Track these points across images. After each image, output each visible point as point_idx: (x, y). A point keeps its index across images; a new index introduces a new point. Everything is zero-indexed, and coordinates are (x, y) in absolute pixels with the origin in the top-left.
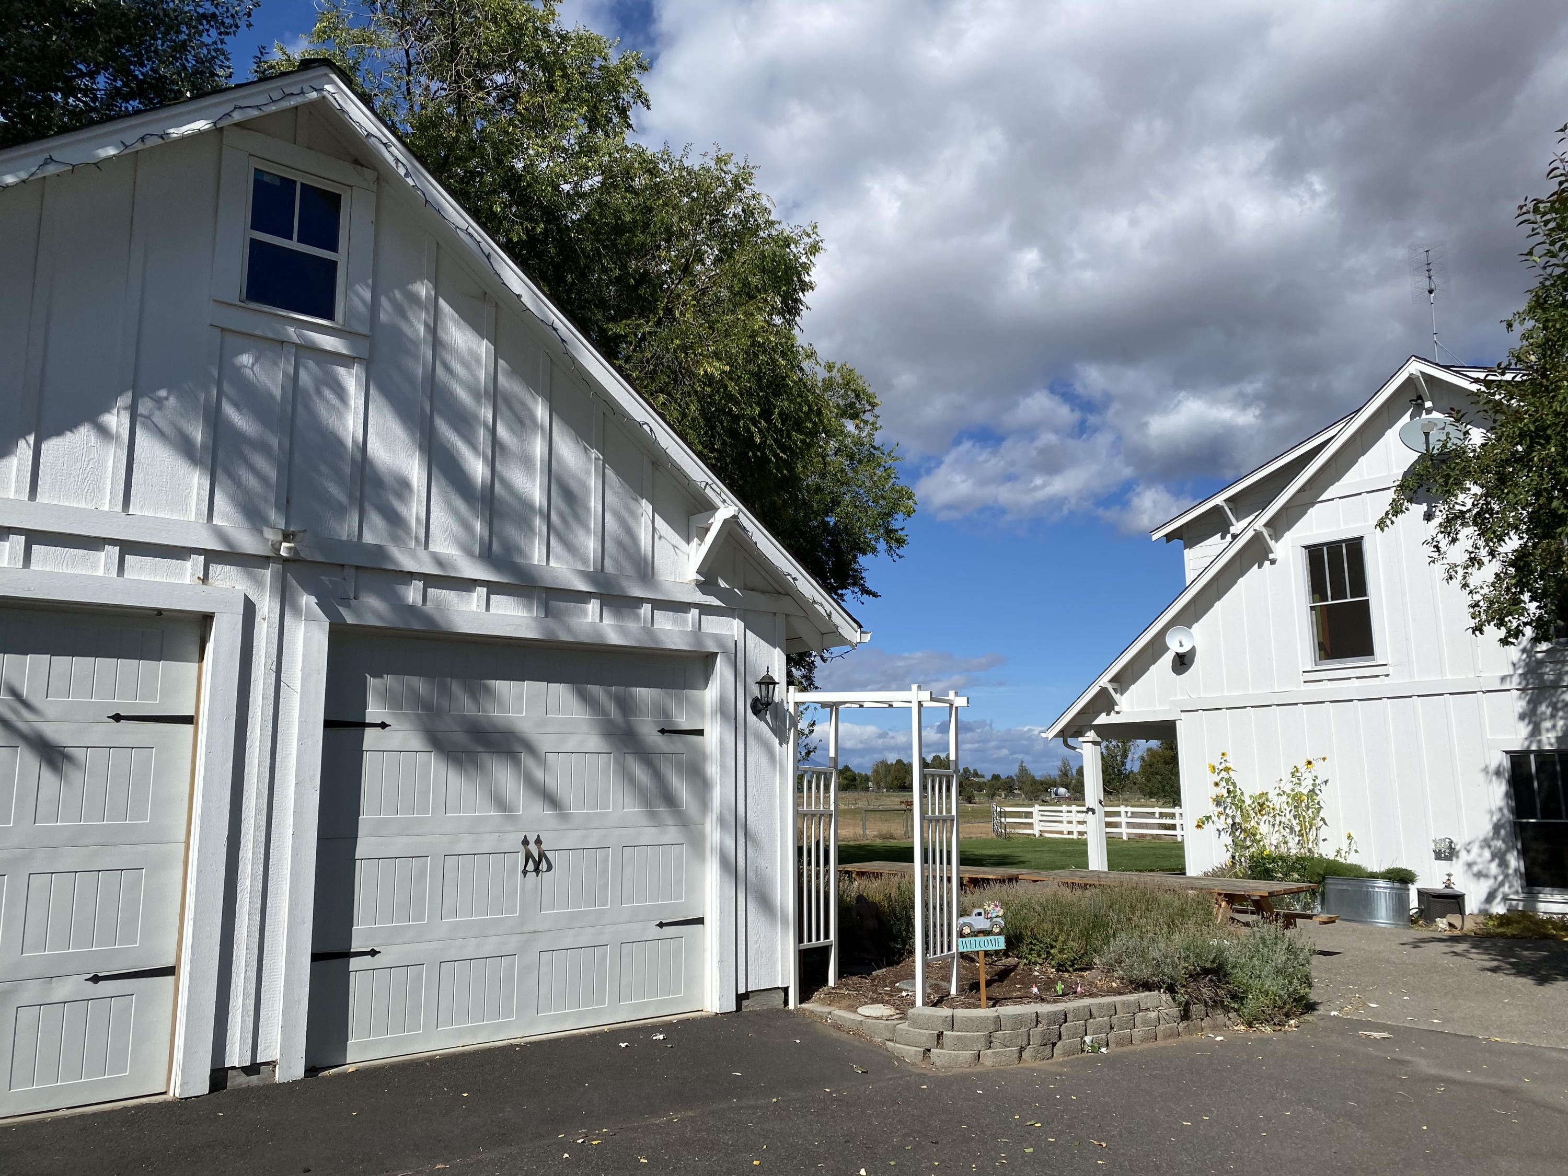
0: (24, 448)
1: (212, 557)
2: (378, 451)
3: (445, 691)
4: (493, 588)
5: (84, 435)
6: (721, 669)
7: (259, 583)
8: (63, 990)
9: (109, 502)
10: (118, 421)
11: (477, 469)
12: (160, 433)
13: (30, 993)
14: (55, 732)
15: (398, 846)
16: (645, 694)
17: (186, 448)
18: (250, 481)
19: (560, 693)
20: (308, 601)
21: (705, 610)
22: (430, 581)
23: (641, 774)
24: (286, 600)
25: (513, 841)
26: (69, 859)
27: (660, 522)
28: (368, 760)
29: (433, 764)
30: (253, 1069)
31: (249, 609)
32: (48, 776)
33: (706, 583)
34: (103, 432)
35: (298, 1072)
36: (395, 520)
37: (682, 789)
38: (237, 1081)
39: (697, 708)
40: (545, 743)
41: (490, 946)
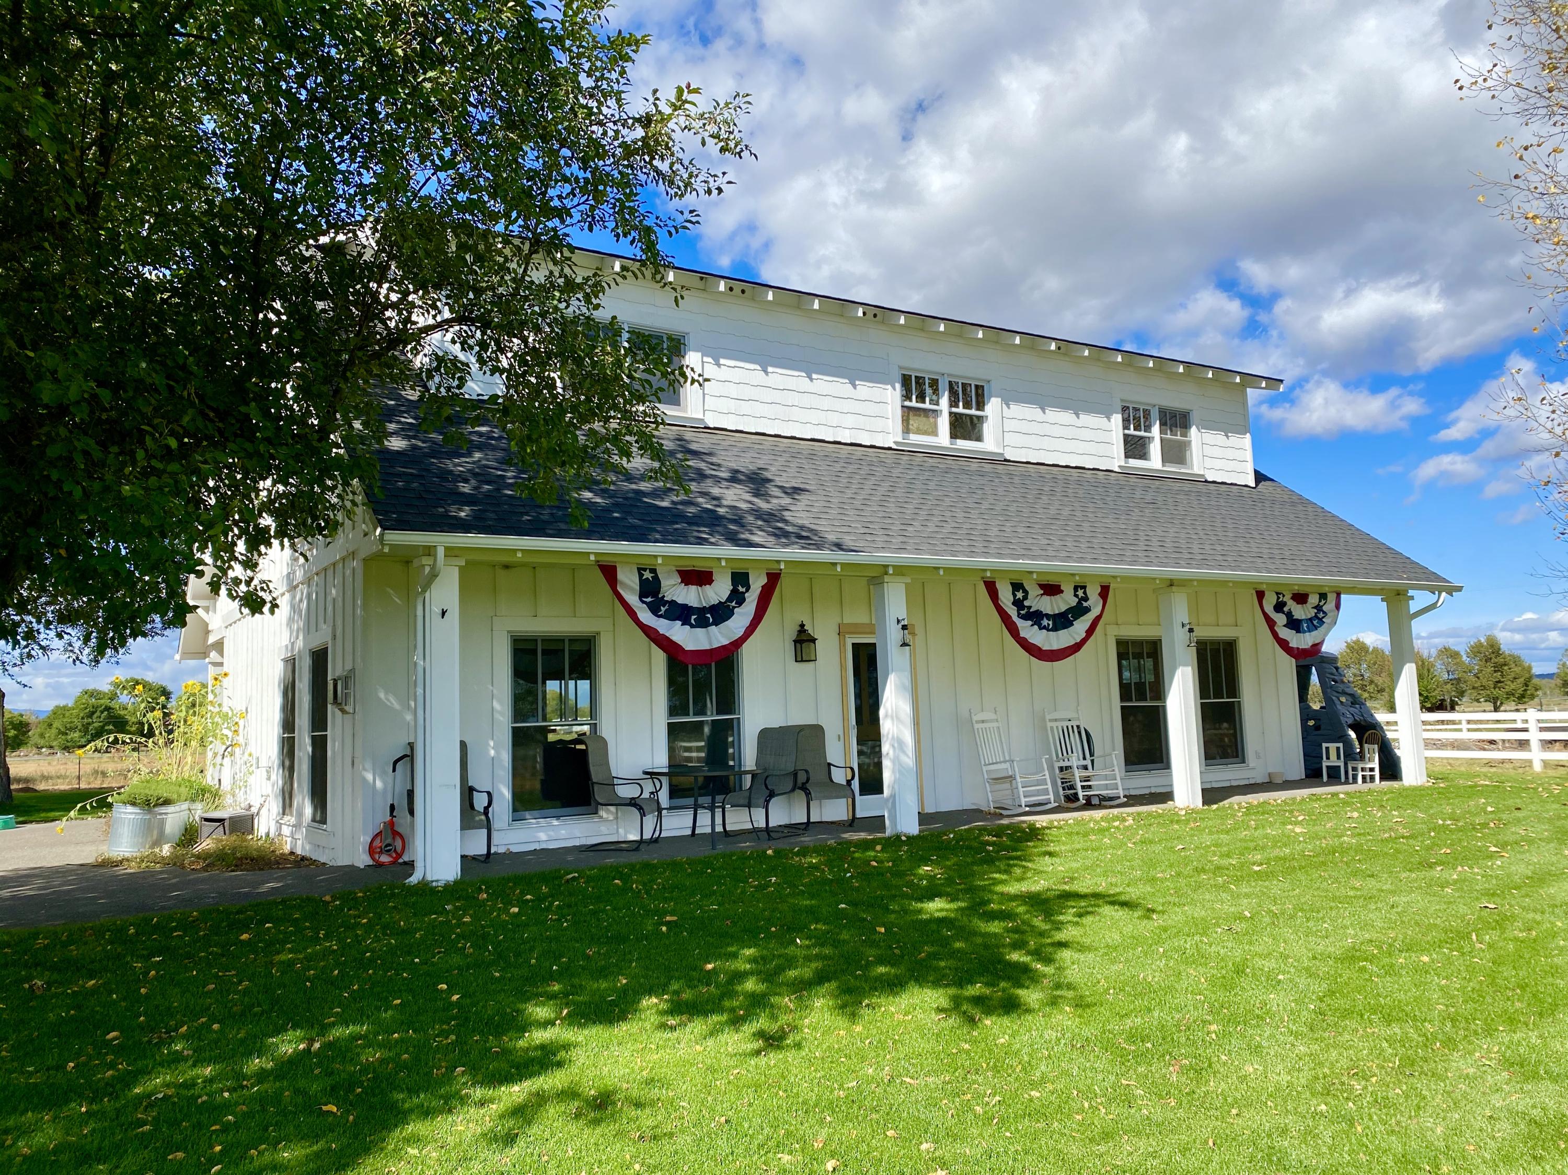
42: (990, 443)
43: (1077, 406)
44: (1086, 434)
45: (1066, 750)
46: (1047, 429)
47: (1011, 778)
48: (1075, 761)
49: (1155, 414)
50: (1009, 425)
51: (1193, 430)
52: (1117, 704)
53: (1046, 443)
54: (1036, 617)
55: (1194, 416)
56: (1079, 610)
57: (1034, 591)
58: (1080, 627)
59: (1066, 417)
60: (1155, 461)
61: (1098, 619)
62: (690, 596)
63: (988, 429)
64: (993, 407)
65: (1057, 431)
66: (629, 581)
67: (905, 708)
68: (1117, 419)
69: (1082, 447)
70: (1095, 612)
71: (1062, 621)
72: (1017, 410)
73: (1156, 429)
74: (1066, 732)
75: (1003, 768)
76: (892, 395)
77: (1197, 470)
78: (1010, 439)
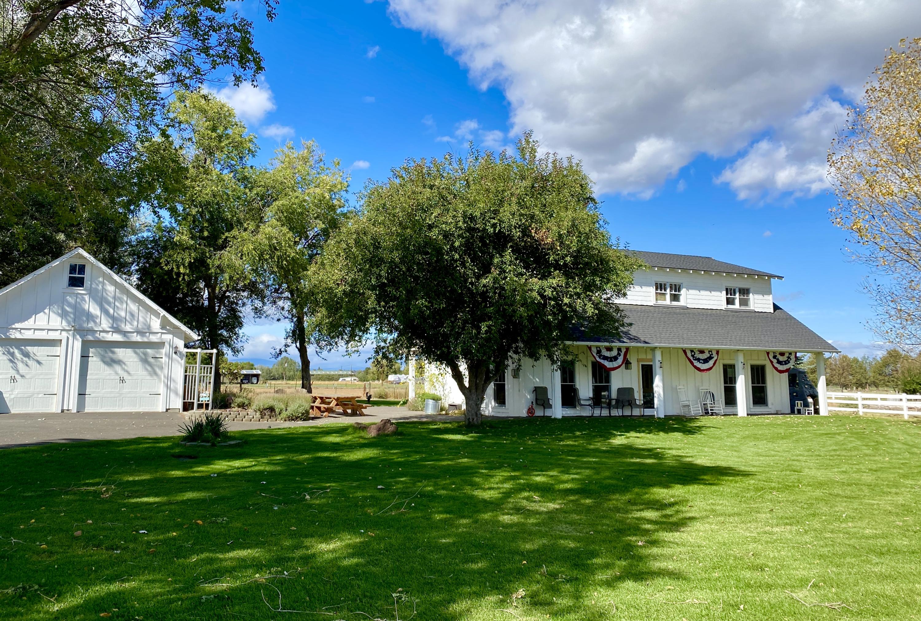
0: (34, 316)
1: (62, 330)
2: (92, 310)
3: (106, 352)
4: (113, 332)
5: (42, 314)
6: (167, 345)
7: (69, 334)
8: (40, 396)
9: (45, 323)
10: (47, 311)
11: (111, 311)
12: (54, 312)
13: (36, 396)
14: (39, 359)
15: (94, 377)
16: (149, 351)
17: (58, 314)
18: (69, 319)
19: (129, 351)
20: (78, 337)
21: (162, 333)
22: (101, 332)
23: (149, 368)
24: (74, 336)
25: (118, 377)
26: (41, 377)
27: (152, 316)
28: (90, 363)
29: (102, 365)
30: (68, 410)
31: (68, 338)
32: (38, 365)
33: (162, 328)
34: (45, 313)
35: (75, 411)
36: (95, 322)
37: (158, 370)
38: (65, 411)
39: (161, 354)
40: (125, 360)
41: (112, 395)
42: (682, 302)
43: (710, 289)
44: (713, 298)
45: (706, 398)
46: (700, 297)
47: (689, 406)
48: (708, 402)
49: (737, 290)
50: (689, 297)
51: (751, 295)
52: (723, 385)
53: (701, 302)
54: (698, 360)
55: (751, 290)
56: (710, 358)
57: (697, 353)
58: (711, 363)
59: (707, 293)
60: (737, 306)
61: (716, 360)
62: (607, 354)
63: (682, 298)
64: (683, 291)
65: (704, 297)
66: (594, 350)
67: (661, 384)
68: (724, 293)
69: (712, 302)
70: (715, 358)
71: (706, 361)
72: (691, 291)
73: (737, 295)
74: (706, 393)
75: (687, 403)
76: (652, 290)
77: (752, 308)
78: (689, 301)
